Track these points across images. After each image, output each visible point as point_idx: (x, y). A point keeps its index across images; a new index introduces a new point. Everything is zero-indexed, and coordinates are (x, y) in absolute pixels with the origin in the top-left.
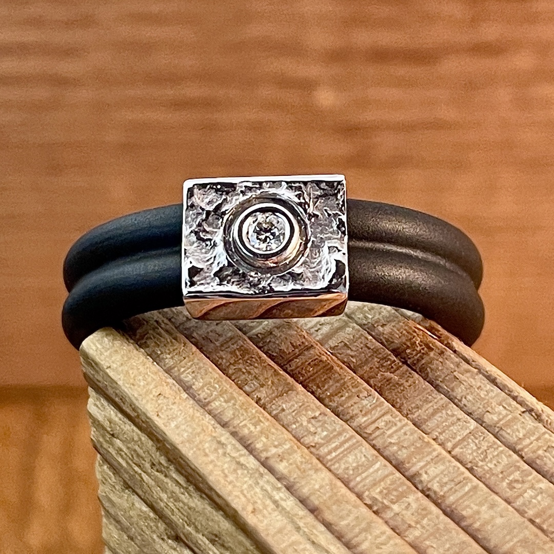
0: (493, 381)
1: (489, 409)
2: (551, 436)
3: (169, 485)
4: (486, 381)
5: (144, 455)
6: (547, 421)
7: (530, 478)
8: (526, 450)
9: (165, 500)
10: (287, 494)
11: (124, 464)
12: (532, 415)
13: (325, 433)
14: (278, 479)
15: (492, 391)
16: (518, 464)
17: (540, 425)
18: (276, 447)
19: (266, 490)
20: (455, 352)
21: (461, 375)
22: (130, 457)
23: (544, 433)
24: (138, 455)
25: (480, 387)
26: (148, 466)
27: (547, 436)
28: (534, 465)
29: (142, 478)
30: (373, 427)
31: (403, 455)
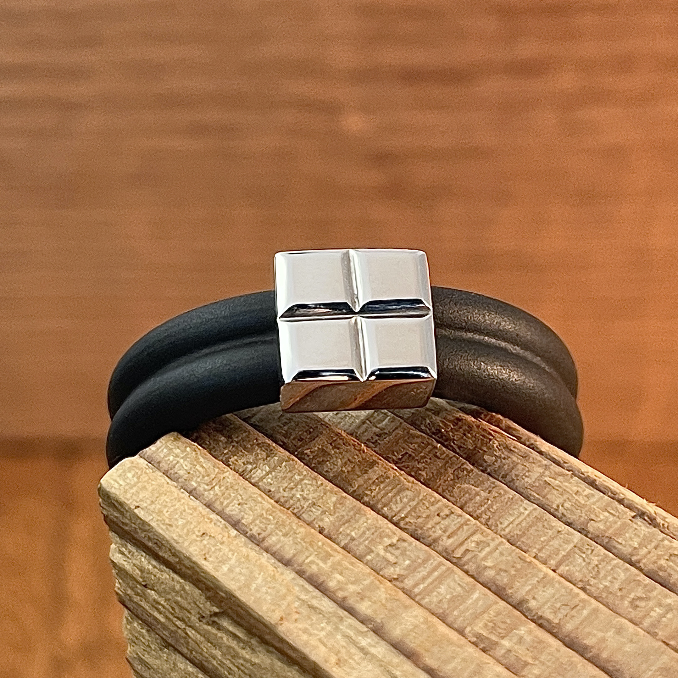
0: (592, 484)
1: (593, 517)
2: (671, 542)
3: (225, 639)
4: (583, 485)
5: (189, 607)
6: (663, 525)
7: (655, 593)
8: (644, 561)
9: (220, 658)
10: (376, 638)
11: (163, 620)
12: (645, 519)
13: (407, 562)
14: (362, 622)
15: (593, 495)
16: (638, 578)
17: (656, 529)
18: (353, 583)
19: (348, 637)
20: (541, 453)
21: (553, 480)
22: (171, 610)
23: (663, 540)
24: (182, 608)
25: (578, 491)
26: (194, 619)
27: (666, 542)
28: (657, 578)
29: (186, 634)
30: (463, 549)
31: (503, 579)
